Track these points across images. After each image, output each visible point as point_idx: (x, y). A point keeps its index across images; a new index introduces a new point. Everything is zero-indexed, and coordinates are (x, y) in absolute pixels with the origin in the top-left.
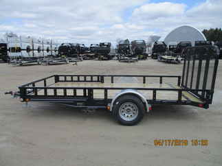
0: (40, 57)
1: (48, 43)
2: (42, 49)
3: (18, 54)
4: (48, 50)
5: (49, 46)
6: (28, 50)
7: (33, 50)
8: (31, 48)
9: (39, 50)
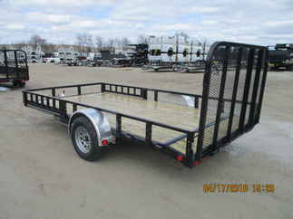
0: (185, 63)
1: (200, 44)
2: (189, 51)
3: (157, 58)
4: (198, 54)
5: (201, 48)
6: (170, 53)
7: (177, 53)
8: (175, 51)
9: (185, 53)
